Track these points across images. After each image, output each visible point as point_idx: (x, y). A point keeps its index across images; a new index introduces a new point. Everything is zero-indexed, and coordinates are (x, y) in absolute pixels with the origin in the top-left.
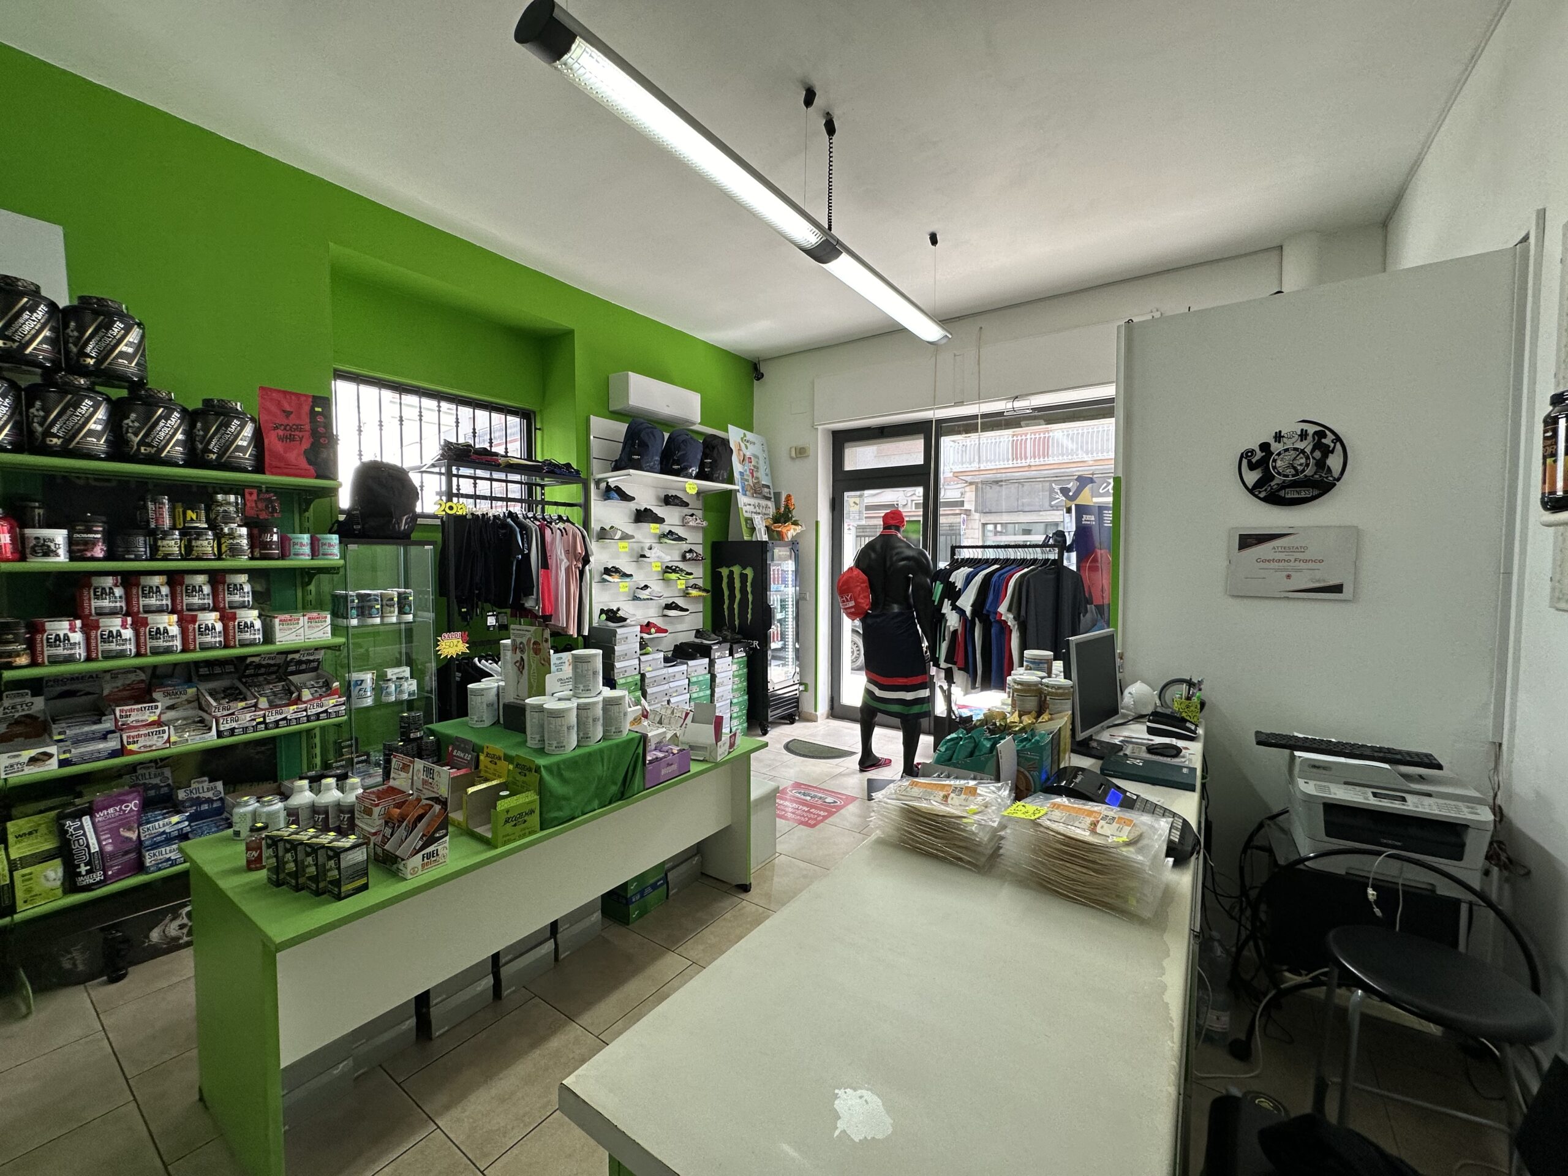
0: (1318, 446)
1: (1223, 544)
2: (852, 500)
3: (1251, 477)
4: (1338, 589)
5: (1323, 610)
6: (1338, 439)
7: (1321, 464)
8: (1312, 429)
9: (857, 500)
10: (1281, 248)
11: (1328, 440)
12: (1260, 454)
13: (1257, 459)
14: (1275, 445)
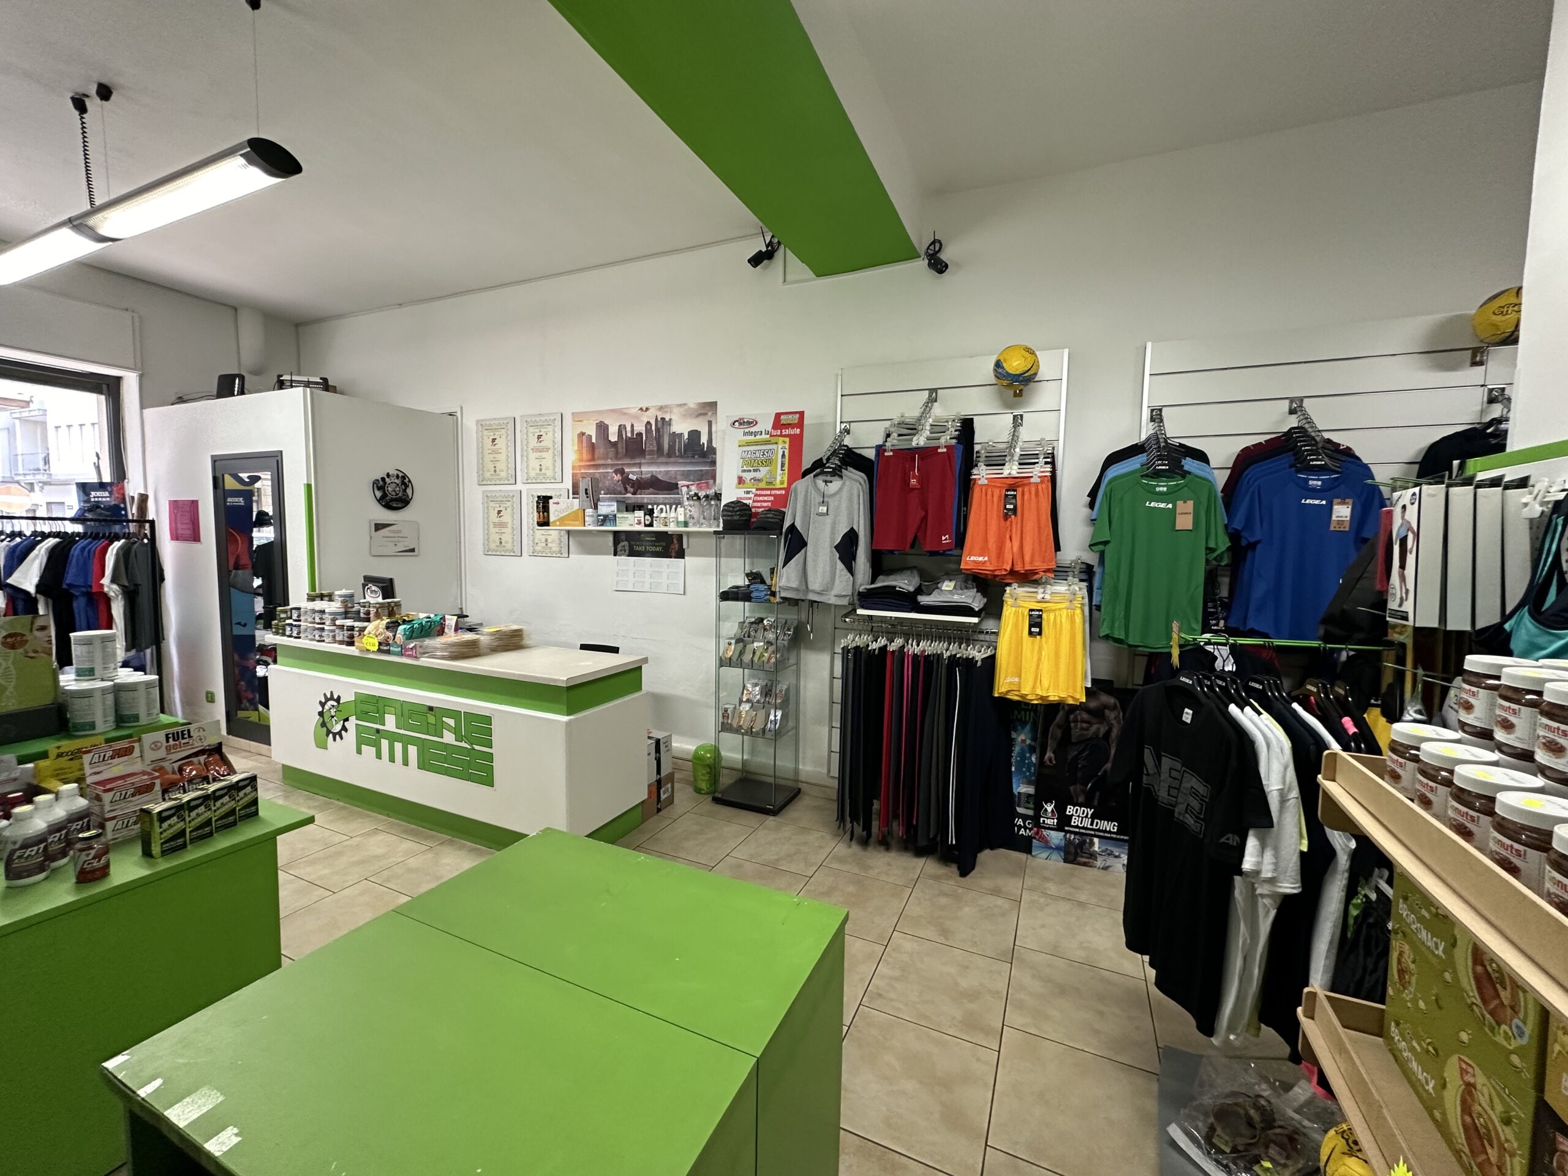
0: (403, 483)
1: (366, 529)
3: (379, 494)
4: (412, 551)
5: (407, 561)
6: (410, 481)
7: (405, 490)
8: (401, 475)
10: (235, 309)
11: (406, 481)
12: (381, 483)
13: (380, 485)
14: (387, 479)
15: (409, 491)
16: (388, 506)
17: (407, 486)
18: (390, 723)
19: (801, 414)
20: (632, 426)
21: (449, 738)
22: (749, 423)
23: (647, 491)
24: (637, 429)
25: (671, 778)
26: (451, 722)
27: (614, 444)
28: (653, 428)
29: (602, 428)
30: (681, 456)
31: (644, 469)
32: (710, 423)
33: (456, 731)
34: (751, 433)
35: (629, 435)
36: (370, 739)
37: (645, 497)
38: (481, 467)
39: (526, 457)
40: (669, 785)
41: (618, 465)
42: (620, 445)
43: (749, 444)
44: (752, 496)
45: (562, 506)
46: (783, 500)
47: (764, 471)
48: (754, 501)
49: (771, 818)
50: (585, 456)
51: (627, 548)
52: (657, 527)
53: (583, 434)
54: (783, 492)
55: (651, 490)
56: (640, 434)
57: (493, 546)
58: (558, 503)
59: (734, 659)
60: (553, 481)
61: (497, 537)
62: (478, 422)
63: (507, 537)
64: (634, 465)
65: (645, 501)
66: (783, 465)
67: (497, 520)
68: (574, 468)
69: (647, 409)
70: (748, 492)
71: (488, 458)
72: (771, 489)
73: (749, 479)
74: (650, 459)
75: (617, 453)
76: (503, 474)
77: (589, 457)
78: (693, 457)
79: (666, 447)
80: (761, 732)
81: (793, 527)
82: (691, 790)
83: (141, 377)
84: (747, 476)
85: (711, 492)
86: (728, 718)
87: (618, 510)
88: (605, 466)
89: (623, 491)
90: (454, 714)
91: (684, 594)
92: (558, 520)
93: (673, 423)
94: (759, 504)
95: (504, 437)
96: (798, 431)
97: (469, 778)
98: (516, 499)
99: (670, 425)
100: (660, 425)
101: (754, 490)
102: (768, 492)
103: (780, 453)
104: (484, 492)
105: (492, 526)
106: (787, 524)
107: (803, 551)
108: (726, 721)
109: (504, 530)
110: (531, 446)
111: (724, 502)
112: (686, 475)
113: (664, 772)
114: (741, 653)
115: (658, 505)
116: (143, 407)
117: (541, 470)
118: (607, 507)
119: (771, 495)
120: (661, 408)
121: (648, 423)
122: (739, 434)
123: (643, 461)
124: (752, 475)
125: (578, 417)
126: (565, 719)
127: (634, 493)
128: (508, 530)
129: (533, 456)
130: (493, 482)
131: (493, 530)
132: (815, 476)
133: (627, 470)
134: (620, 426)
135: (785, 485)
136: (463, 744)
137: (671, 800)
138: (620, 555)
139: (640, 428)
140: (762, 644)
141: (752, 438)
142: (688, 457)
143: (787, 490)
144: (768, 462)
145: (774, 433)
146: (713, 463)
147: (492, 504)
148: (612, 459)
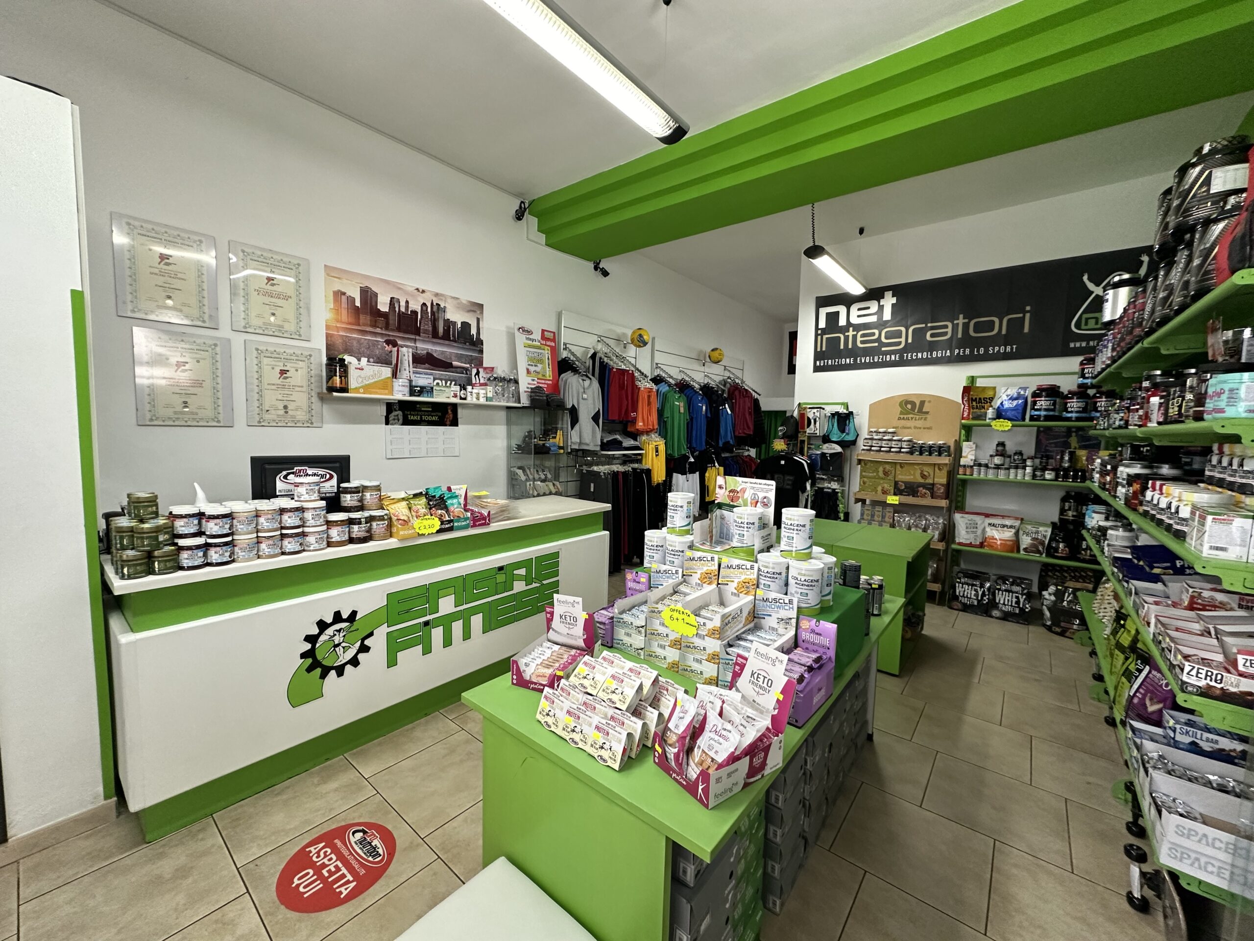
18: (446, 607)
19: (554, 334)
20: (407, 302)
21: (518, 587)
22: (528, 332)
23: (423, 366)
24: (412, 307)
26: (522, 572)
27: (385, 315)
28: (429, 310)
29: (368, 295)
30: (455, 341)
31: (419, 345)
32: (478, 320)
33: (526, 577)
34: (530, 339)
35: (403, 309)
36: (415, 636)
38: (130, 292)
41: (389, 335)
42: (391, 317)
43: (530, 347)
44: (536, 383)
45: (368, 372)
46: (552, 387)
47: (539, 368)
50: (345, 317)
51: (401, 418)
53: (342, 293)
54: (551, 382)
55: (427, 365)
56: (415, 313)
58: (361, 369)
60: (297, 337)
61: (177, 400)
63: (201, 401)
64: (409, 339)
66: (549, 365)
68: (328, 327)
69: (423, 291)
70: (533, 380)
71: (153, 280)
72: (545, 380)
74: (425, 337)
75: (387, 323)
77: (351, 320)
78: (465, 343)
79: (441, 330)
81: (574, 406)
84: (532, 369)
88: (375, 334)
90: (526, 563)
91: (459, 455)
92: (362, 387)
93: (447, 311)
96: (554, 344)
97: (538, 611)
98: (221, 351)
100: (435, 309)
101: (536, 379)
102: (543, 382)
103: (546, 356)
109: (193, 390)
112: (459, 358)
119: (545, 384)
121: (424, 304)
122: (523, 338)
123: (417, 337)
125: (332, 272)
126: (606, 532)
128: (203, 391)
133: (400, 343)
134: (392, 298)
135: (551, 378)
136: (534, 585)
138: (392, 424)
139: (415, 306)
141: (530, 342)
142: (460, 343)
144: (541, 361)
145: (542, 342)
146: (481, 352)
148: (381, 328)
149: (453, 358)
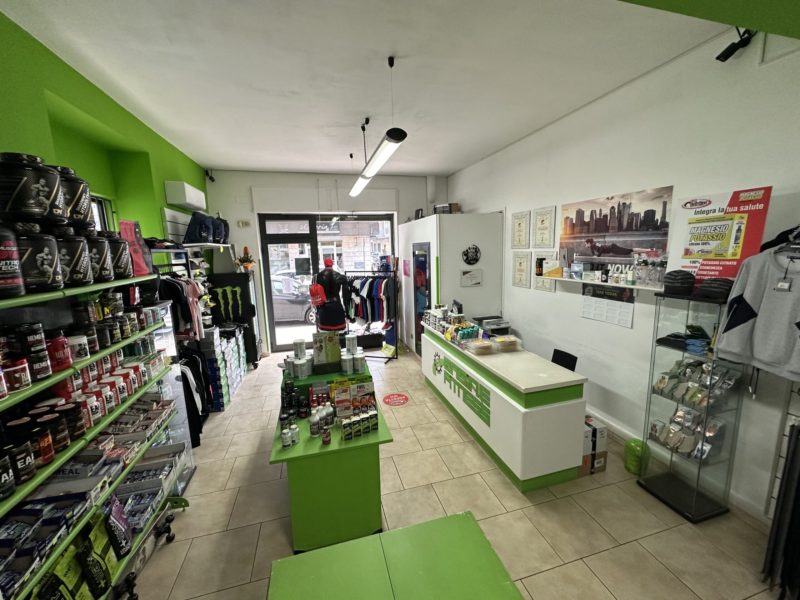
0: (476, 251)
1: (459, 274)
2: (272, 249)
3: (465, 258)
4: (479, 283)
5: (477, 289)
6: (479, 250)
7: (476, 255)
8: (475, 247)
9: (276, 248)
10: (426, 177)
11: (477, 250)
12: (466, 252)
13: (466, 254)
14: (469, 250)
15: (478, 255)
16: (469, 263)
17: (477, 252)
18: (454, 375)
19: (768, 190)
20: (601, 210)
21: (474, 393)
22: (702, 203)
23: (608, 254)
24: (604, 213)
25: (604, 455)
26: (475, 386)
27: (588, 224)
28: (616, 211)
29: (580, 214)
30: (637, 230)
31: (607, 239)
32: (665, 204)
33: (476, 391)
34: (703, 212)
35: (598, 217)
36: (448, 378)
37: (605, 259)
38: (513, 240)
39: (535, 234)
40: (602, 459)
41: (589, 237)
42: (591, 224)
43: (699, 221)
44: (698, 265)
45: (550, 264)
46: (734, 270)
47: (713, 245)
48: (699, 270)
49: (689, 524)
50: (568, 231)
51: (592, 291)
52: (611, 283)
53: (568, 218)
54: (735, 263)
55: (611, 254)
56: (606, 216)
57: (517, 281)
58: (547, 263)
59: (666, 391)
60: (549, 247)
61: (519, 277)
62: (512, 214)
63: (523, 278)
64: (601, 236)
65: (607, 261)
66: (737, 238)
67: (519, 268)
68: (561, 239)
69: (612, 198)
70: (694, 262)
71: (517, 234)
72: (720, 260)
73: (696, 251)
74: (612, 232)
75: (589, 229)
76: (523, 243)
77: (571, 232)
78: (648, 230)
79: (625, 224)
80: (686, 455)
81: (740, 299)
82: (621, 464)
83: (398, 213)
84: (695, 249)
85: (658, 260)
86: (656, 432)
87: (585, 270)
88: (581, 238)
89: (592, 254)
90: (476, 383)
91: (632, 328)
92: (547, 273)
93: (632, 206)
94: (705, 273)
95: (524, 222)
96: (761, 206)
97: (481, 417)
98: (529, 257)
99: (629, 207)
100: (621, 208)
101: (701, 261)
102: (717, 263)
103: (736, 227)
104: (514, 252)
105: (517, 270)
106: (733, 295)
107: (751, 321)
108: (654, 433)
109: (522, 273)
110: (538, 227)
111: (668, 270)
112: (640, 244)
113: (598, 450)
114: (675, 387)
115: (616, 264)
116: (398, 225)
117: (542, 240)
118: (576, 267)
119: (719, 265)
120: (623, 196)
121: (613, 208)
122: (690, 214)
123: (607, 234)
124: (701, 247)
125: (565, 207)
126: (523, 410)
127: (599, 256)
128: (524, 274)
129: (539, 232)
130: (518, 247)
131: (517, 273)
132: (776, 253)
133: (595, 240)
134: (592, 211)
135: (738, 257)
136: (479, 399)
137: (603, 469)
138: (586, 295)
139: (606, 211)
140: (697, 385)
141: (704, 216)
142: (643, 230)
143: (739, 261)
144: (720, 236)
145: (730, 210)
146: (666, 234)
147: (517, 259)
148: (585, 233)
149: (634, 245)
